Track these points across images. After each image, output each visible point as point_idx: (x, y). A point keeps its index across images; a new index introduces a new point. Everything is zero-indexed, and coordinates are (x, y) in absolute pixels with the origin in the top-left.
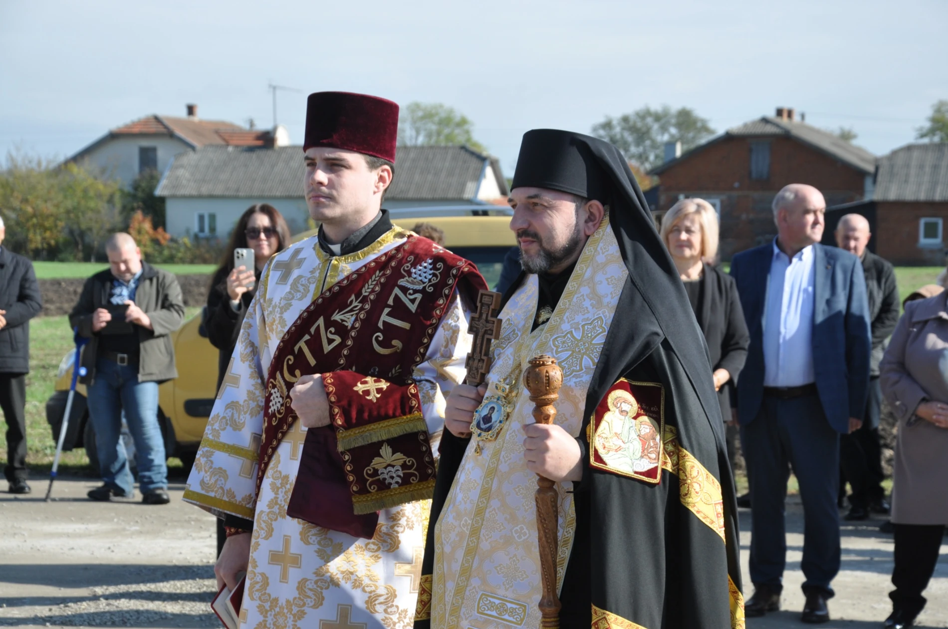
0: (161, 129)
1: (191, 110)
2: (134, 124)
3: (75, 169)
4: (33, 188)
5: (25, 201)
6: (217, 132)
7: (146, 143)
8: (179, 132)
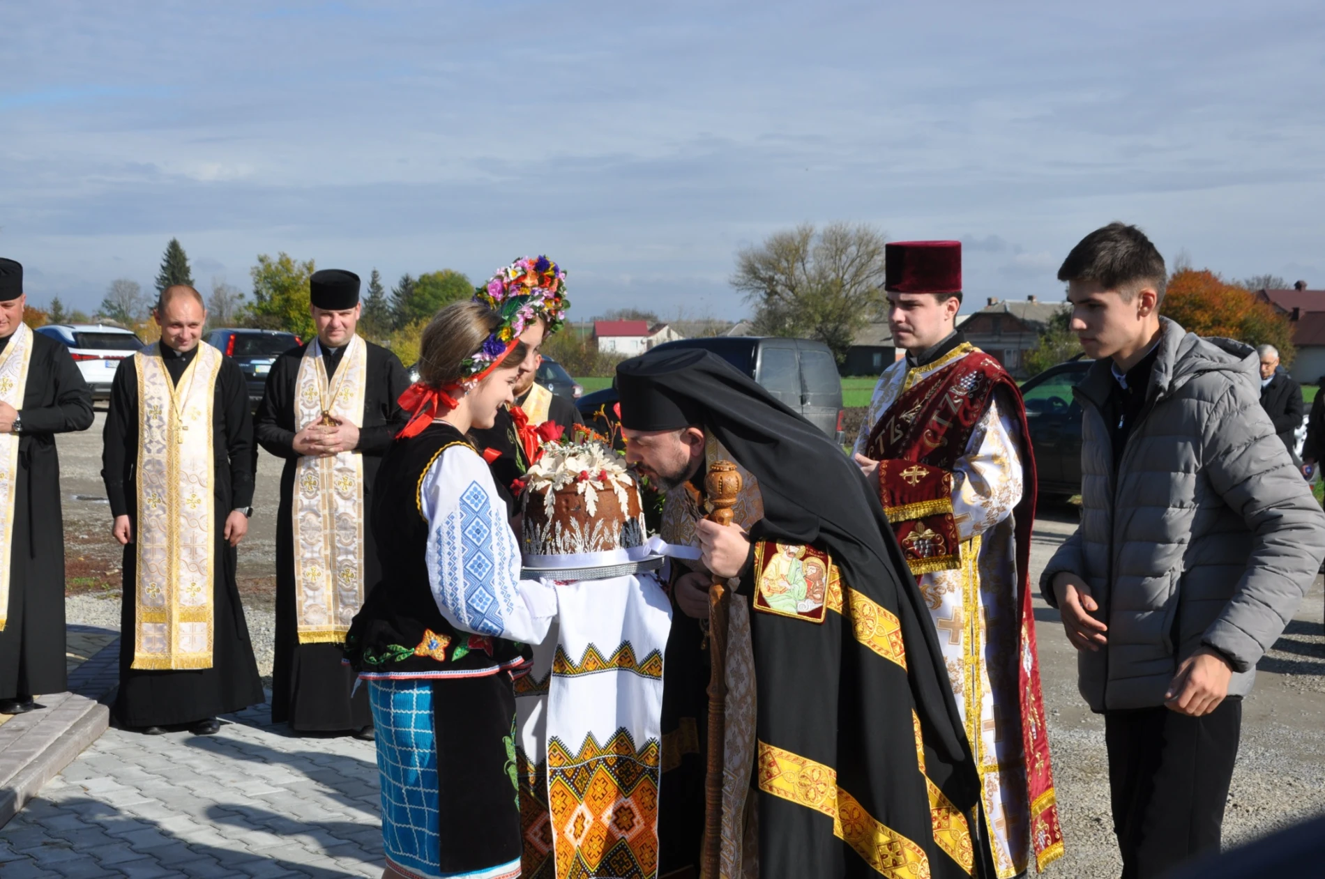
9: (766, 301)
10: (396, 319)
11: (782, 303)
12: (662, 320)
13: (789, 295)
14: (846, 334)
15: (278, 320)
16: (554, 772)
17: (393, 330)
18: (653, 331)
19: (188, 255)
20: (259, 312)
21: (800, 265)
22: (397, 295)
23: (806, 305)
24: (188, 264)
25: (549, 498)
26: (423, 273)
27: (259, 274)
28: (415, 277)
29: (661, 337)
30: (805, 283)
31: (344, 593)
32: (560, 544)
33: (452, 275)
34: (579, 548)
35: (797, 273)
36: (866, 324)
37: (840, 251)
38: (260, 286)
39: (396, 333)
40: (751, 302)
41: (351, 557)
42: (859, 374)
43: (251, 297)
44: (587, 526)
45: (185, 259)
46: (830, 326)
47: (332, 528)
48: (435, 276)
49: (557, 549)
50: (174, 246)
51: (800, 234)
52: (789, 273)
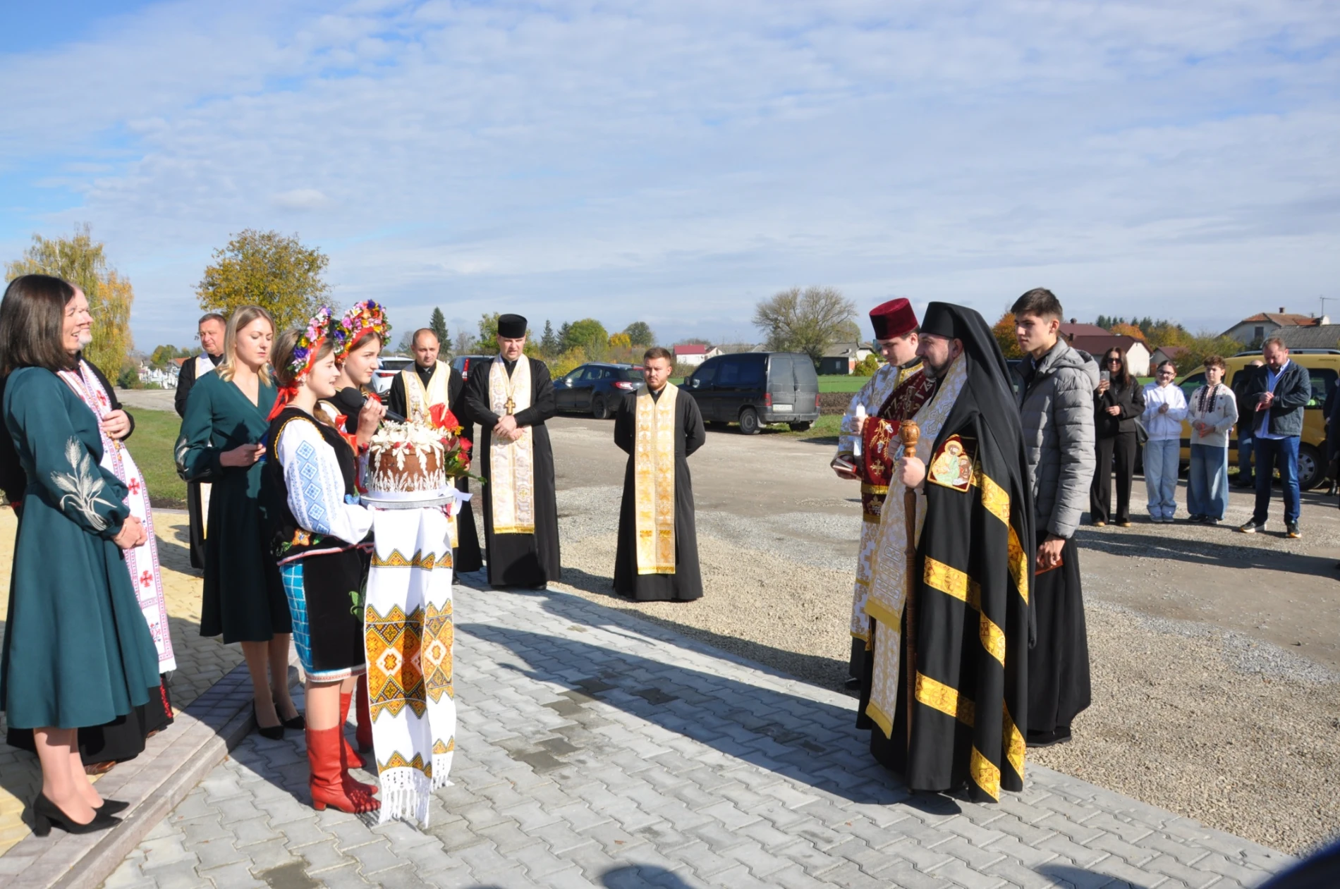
0: (1266, 319)
1: (1281, 310)
2: (1254, 317)
3: (1225, 337)
4: (1205, 346)
5: (1202, 351)
6: (1293, 319)
7: (1258, 325)
8: (1274, 320)
9: (773, 332)
10: (560, 347)
11: (782, 333)
12: (713, 344)
13: (786, 328)
14: (820, 351)
15: (494, 351)
16: (369, 626)
17: (558, 354)
18: (708, 351)
19: (444, 316)
20: (484, 346)
21: (792, 311)
22: (561, 334)
23: (797, 334)
24: (445, 321)
25: (378, 457)
26: (574, 321)
27: (483, 325)
28: (571, 324)
29: (713, 354)
30: (796, 321)
31: (521, 504)
32: (382, 486)
33: (592, 322)
34: (392, 489)
35: (791, 315)
36: (831, 344)
37: (816, 302)
38: (484, 331)
39: (560, 356)
40: (765, 333)
41: (525, 483)
42: (828, 373)
43: (478, 338)
44: (397, 476)
45: (443, 318)
46: (811, 346)
47: (514, 465)
48: (582, 322)
49: (380, 488)
50: (437, 311)
51: (792, 293)
52: (786, 316)
